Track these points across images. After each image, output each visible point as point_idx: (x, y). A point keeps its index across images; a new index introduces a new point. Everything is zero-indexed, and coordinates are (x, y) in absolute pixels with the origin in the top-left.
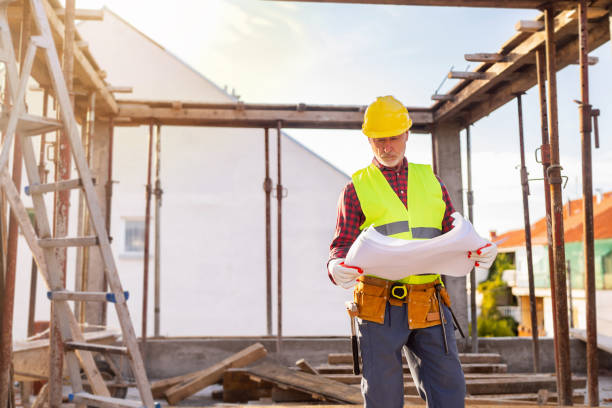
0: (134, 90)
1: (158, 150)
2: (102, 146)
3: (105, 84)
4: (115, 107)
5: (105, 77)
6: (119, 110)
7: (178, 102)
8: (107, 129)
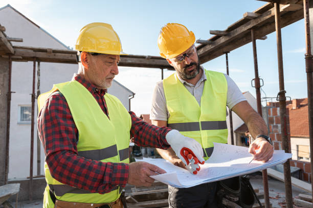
0: (24, 40)
1: (39, 74)
2: (5, 72)
3: (5, 36)
4: (12, 50)
5: (5, 31)
6: (15, 52)
7: (51, 49)
8: (7, 62)
